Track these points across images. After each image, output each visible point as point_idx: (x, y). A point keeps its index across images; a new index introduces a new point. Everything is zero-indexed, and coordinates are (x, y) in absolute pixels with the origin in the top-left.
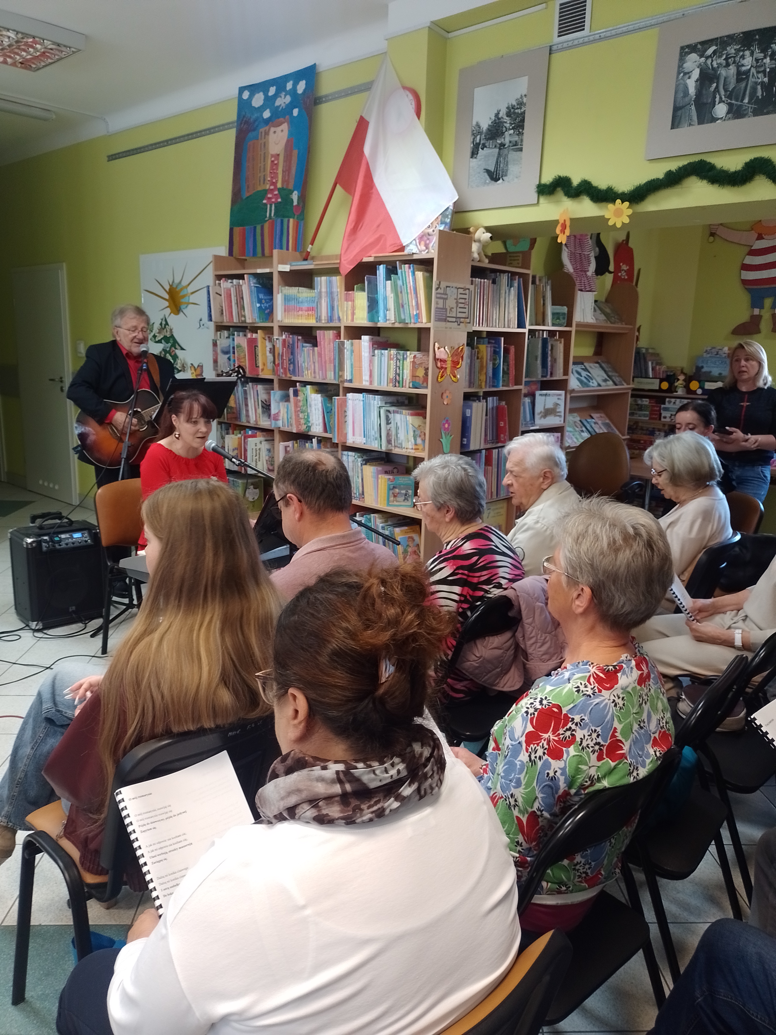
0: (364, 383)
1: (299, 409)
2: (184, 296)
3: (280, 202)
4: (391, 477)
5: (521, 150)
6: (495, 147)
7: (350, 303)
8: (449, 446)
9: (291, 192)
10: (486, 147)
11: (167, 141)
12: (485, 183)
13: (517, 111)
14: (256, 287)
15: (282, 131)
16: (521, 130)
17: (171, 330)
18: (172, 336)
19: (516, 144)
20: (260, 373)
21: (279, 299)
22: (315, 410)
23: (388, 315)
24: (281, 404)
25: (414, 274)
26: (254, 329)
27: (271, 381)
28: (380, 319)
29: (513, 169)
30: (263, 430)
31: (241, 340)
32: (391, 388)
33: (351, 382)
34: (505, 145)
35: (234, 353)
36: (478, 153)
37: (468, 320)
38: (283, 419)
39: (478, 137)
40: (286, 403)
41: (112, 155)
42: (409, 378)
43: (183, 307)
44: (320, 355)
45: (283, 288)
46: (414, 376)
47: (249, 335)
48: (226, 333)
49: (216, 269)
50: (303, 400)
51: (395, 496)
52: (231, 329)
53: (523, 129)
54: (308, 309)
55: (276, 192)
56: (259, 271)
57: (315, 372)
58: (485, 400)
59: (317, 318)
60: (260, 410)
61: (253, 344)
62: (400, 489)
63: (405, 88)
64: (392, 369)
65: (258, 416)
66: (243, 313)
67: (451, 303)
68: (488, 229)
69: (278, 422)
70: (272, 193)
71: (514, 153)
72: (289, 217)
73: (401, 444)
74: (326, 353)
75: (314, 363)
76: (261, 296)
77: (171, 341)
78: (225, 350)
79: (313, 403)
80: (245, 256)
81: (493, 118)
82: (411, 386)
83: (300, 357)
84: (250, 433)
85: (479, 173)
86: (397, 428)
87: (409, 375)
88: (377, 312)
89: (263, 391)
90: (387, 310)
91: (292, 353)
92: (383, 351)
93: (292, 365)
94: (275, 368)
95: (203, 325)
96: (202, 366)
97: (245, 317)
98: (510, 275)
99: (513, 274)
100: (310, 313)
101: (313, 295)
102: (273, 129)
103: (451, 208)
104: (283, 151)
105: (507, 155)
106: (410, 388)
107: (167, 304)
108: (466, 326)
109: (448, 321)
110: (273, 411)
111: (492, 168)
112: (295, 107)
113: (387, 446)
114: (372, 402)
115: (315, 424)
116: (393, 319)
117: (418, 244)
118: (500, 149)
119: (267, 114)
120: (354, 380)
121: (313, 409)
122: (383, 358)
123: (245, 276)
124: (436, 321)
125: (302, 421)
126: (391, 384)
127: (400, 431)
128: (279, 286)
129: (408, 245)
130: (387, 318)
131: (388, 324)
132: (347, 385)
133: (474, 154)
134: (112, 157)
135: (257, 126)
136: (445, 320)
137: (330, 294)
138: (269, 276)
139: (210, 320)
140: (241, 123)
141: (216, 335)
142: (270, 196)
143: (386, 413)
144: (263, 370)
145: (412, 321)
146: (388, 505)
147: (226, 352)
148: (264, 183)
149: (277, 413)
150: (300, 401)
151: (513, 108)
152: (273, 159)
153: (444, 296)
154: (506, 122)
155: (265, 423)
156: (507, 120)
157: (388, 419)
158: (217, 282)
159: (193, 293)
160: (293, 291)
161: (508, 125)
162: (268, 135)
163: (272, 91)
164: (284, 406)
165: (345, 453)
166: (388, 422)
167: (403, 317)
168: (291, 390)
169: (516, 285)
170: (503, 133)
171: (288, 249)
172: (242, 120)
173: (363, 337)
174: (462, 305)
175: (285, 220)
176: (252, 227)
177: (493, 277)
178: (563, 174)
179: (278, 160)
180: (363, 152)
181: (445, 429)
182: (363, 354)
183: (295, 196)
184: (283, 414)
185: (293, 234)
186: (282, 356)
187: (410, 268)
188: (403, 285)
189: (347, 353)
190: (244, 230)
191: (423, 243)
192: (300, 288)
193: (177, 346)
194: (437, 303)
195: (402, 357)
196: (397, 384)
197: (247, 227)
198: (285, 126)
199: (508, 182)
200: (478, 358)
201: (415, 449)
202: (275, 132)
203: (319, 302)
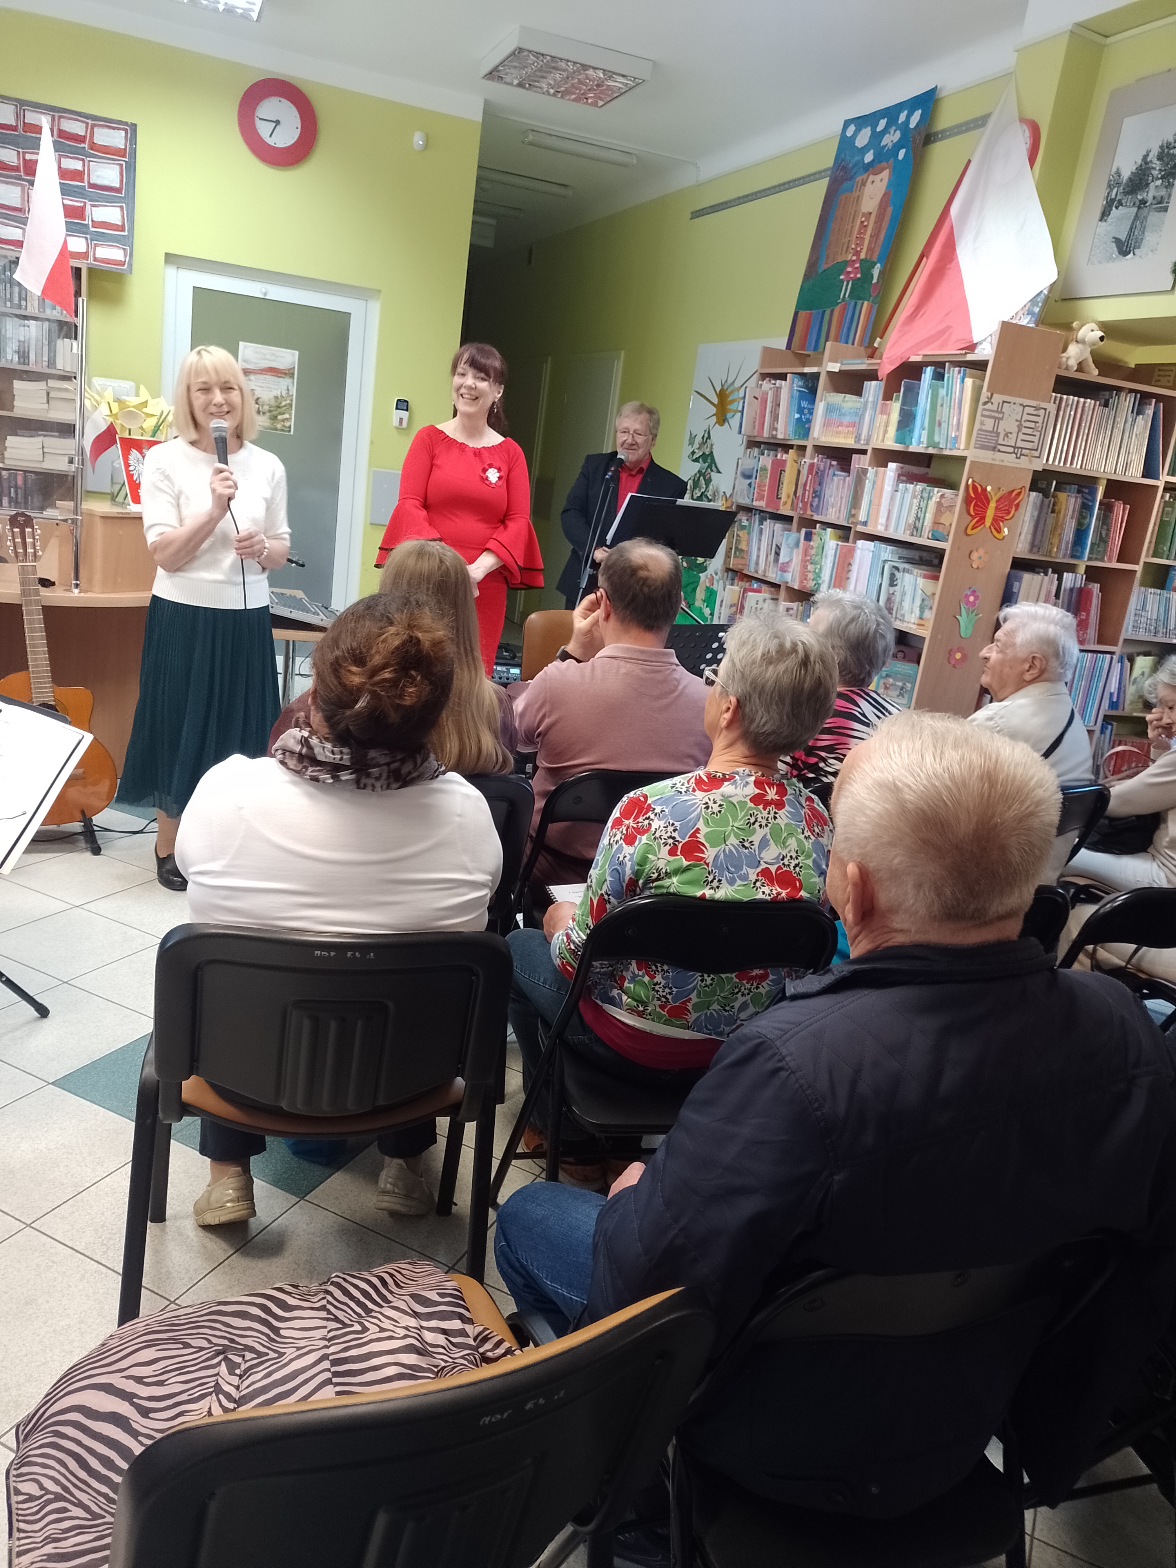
0: (879, 527)
1: (808, 558)
2: (732, 402)
7: (885, 417)
8: (971, 628)
9: (873, 265)
10: (1121, 205)
11: (756, 193)
12: (1111, 258)
13: (1172, 151)
15: (881, 180)
16: (1171, 180)
17: (711, 445)
18: (712, 455)
20: (781, 508)
21: (820, 407)
22: (828, 558)
25: (963, 381)
26: (786, 447)
27: (789, 519)
28: (911, 440)
29: (1150, 238)
30: (770, 584)
31: (766, 460)
32: (908, 538)
34: (1146, 202)
35: (756, 478)
36: (1109, 214)
37: (1037, 454)
38: (793, 571)
39: (1115, 190)
41: (696, 212)
42: (930, 525)
43: (729, 415)
46: (936, 523)
48: (755, 451)
50: (817, 548)
52: (761, 446)
55: (857, 265)
56: (807, 370)
57: (839, 511)
58: (1056, 576)
60: (772, 557)
61: (779, 468)
62: (896, 679)
63: (1022, 120)
65: (768, 564)
67: (1009, 425)
69: (786, 574)
70: (852, 266)
71: (1156, 213)
72: (864, 299)
73: (903, 615)
76: (804, 404)
77: (710, 461)
78: (747, 473)
79: (829, 552)
80: (804, 350)
81: (1139, 162)
82: (930, 536)
83: (829, 488)
85: (1105, 243)
86: (903, 594)
87: (930, 521)
88: (911, 431)
89: (779, 532)
91: (820, 484)
93: (816, 500)
94: (795, 501)
97: (776, 430)
98: (1139, 395)
99: (1145, 397)
100: (851, 429)
101: (859, 405)
102: (871, 178)
103: (1046, 292)
104: (877, 209)
105: (1146, 218)
106: (928, 538)
107: (714, 410)
108: (1030, 462)
109: (999, 451)
110: (782, 559)
111: (1123, 237)
112: (903, 148)
116: (925, 441)
118: (1139, 208)
119: (869, 157)
120: (869, 524)
123: (789, 375)
124: (975, 448)
125: (811, 576)
126: (908, 532)
127: (905, 598)
129: (981, 343)
131: (919, 449)
132: (860, 528)
133: (1105, 215)
134: (696, 214)
135: (854, 174)
136: (994, 449)
138: (816, 376)
139: (740, 432)
140: (837, 170)
142: (849, 269)
143: (892, 571)
144: (785, 503)
145: (949, 446)
147: (747, 476)
148: (847, 252)
149: (787, 563)
150: (812, 548)
151: (1167, 147)
152: (863, 219)
153: (996, 415)
154: (1154, 169)
155: (773, 576)
156: (1157, 164)
157: (892, 578)
160: (837, 398)
162: (865, 185)
163: (883, 123)
166: (892, 582)
167: (936, 439)
168: (803, 531)
169: (1150, 411)
170: (1147, 185)
171: (853, 344)
172: (839, 166)
174: (1030, 431)
175: (859, 303)
176: (821, 310)
177: (1107, 397)
179: (868, 220)
180: (951, 211)
181: (968, 603)
182: (885, 487)
183: (876, 271)
185: (864, 322)
186: (805, 485)
187: (959, 372)
188: (947, 395)
189: (868, 485)
192: (847, 396)
194: (982, 423)
196: (915, 533)
197: (814, 311)
198: (885, 174)
200: (1053, 511)
201: (918, 625)
202: (873, 182)
203: (862, 417)
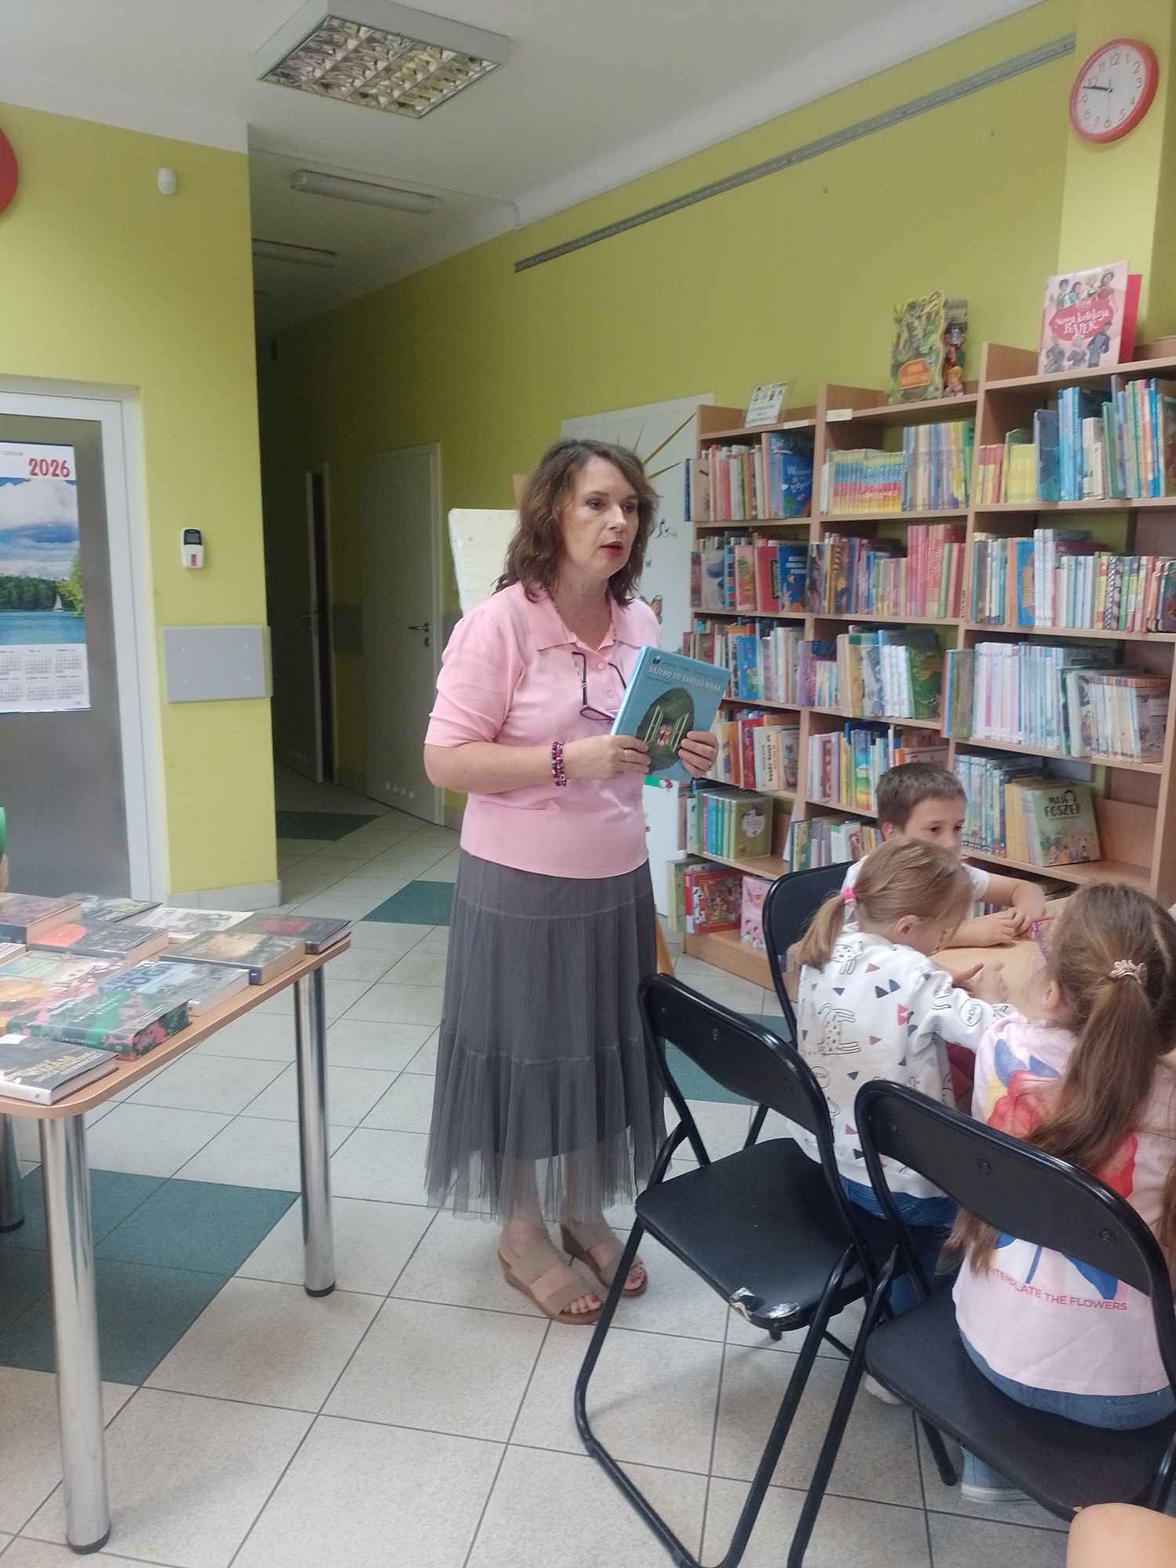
7: (992, 467)
14: (784, 454)
21: (824, 474)
22: (895, 676)
23: (1084, 485)
28: (1063, 493)
30: (779, 712)
31: (744, 551)
33: (999, 623)
35: (732, 574)
41: (523, 262)
44: (910, 571)
45: (834, 453)
47: (760, 543)
49: (703, 428)
52: (726, 532)
54: (886, 488)
59: (904, 503)
64: (1103, 594)
66: (752, 503)
76: (792, 470)
84: (752, 716)
88: (1058, 481)
90: (1084, 476)
92: (1082, 558)
96: (661, 600)
97: (755, 508)
100: (891, 494)
101: (899, 461)
113: (1081, 750)
114: (1041, 659)
115: (895, 703)
116: (1098, 490)
122: (1081, 572)
126: (1097, 624)
128: (826, 447)
130: (1084, 491)
131: (1084, 504)
134: (523, 265)
137: (937, 459)
138: (808, 434)
139: (688, 519)
141: (696, 544)
143: (1078, 683)
147: (716, 574)
158: (704, 452)
160: (854, 457)
165: (964, 758)
166: (1082, 700)
167: (1122, 487)
173: (1036, 531)
192: (869, 450)
195: (1126, 568)
201: (1139, 757)
203: (911, 473)
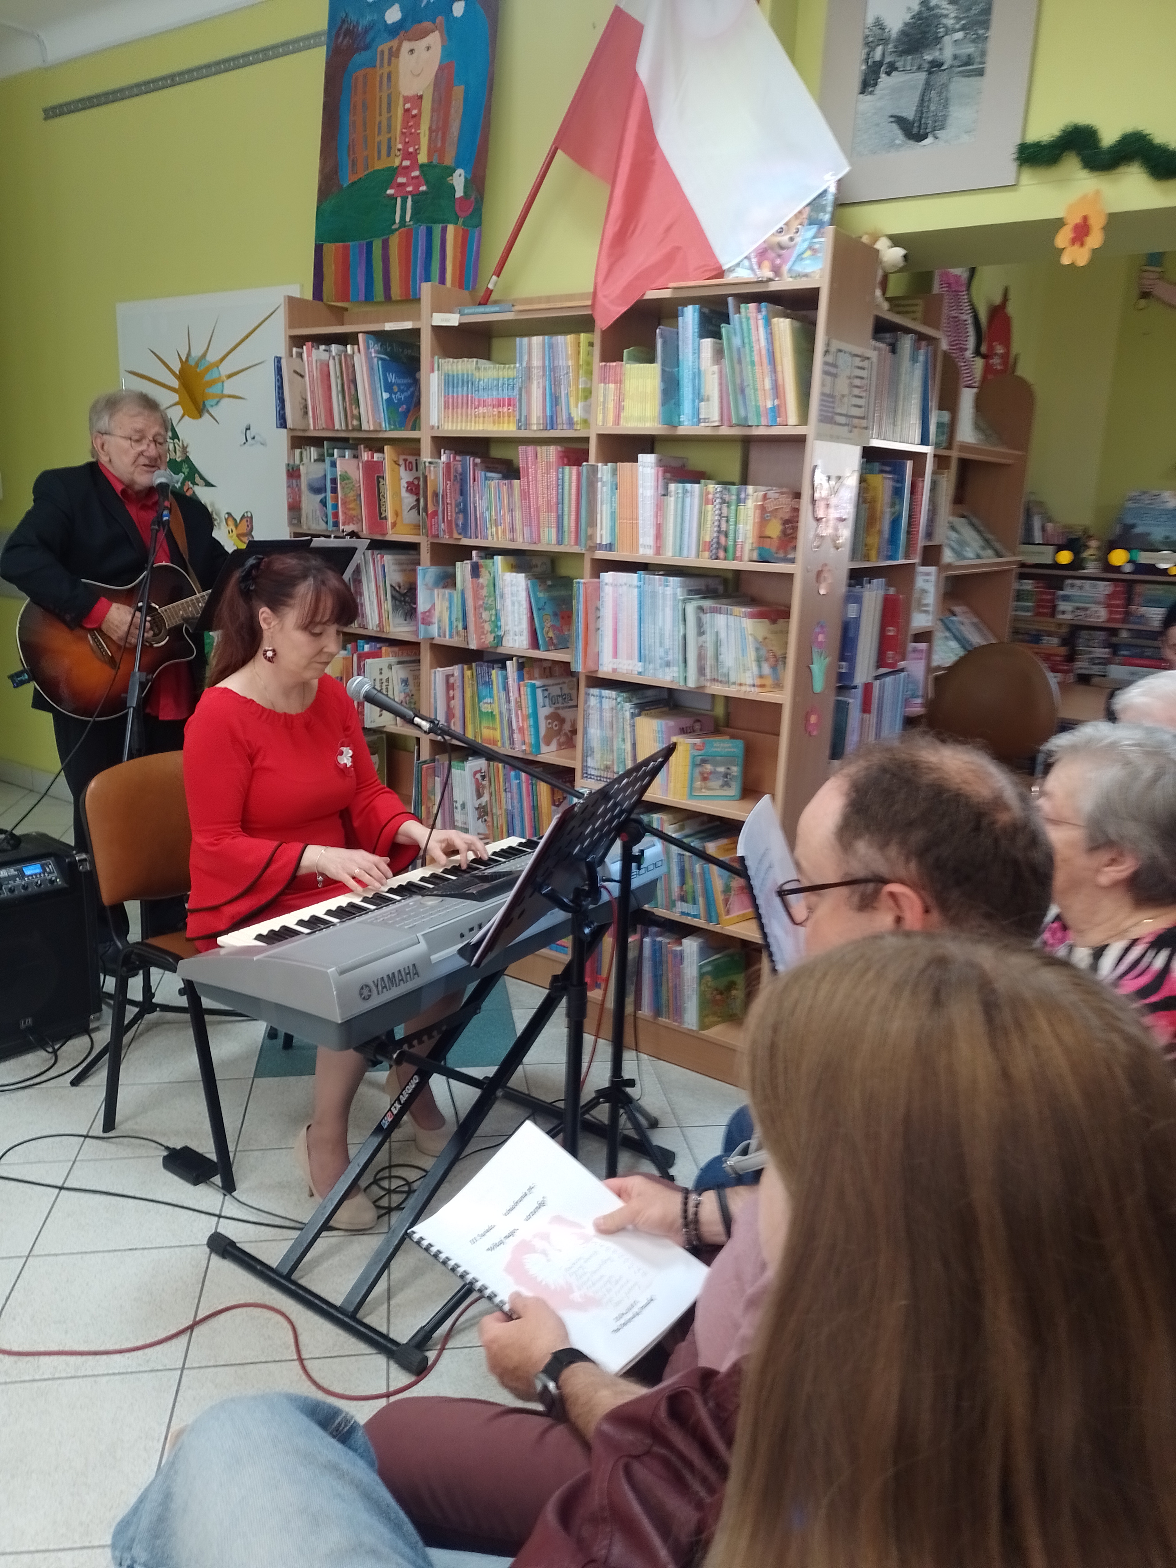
0: (641, 551)
1: (481, 602)
2: (213, 382)
3: (424, 193)
4: (698, 741)
5: (980, 73)
6: (919, 68)
7: (612, 386)
8: (821, 678)
10: (896, 69)
11: (172, 77)
12: (892, 145)
14: (382, 359)
15: (428, 48)
16: (981, 32)
17: (184, 449)
18: (187, 460)
19: (969, 61)
20: (390, 531)
21: (433, 384)
22: (513, 604)
23: (702, 411)
24: (436, 591)
25: (768, 323)
26: (378, 444)
27: (414, 547)
28: (683, 418)
29: (960, 114)
30: (393, 643)
31: (348, 465)
32: (706, 562)
33: (610, 550)
34: (942, 64)
35: (334, 490)
36: (876, 84)
37: (864, 423)
38: (439, 621)
40: (447, 591)
41: (54, 108)
42: (750, 541)
43: (208, 403)
44: (525, 495)
45: (442, 361)
46: (761, 536)
47: (365, 456)
48: (313, 452)
49: (292, 324)
50: (488, 586)
51: (705, 779)
52: (326, 443)
53: (987, 28)
54: (500, 404)
55: (416, 173)
56: (389, 326)
57: (512, 530)
59: (520, 421)
60: (390, 606)
61: (374, 473)
62: (716, 764)
64: (709, 522)
65: (384, 615)
66: (355, 412)
67: (842, 384)
68: (896, 240)
69: (430, 628)
70: (405, 175)
71: (964, 80)
72: (445, 221)
73: (728, 675)
74: (540, 491)
75: (511, 510)
76: (391, 378)
77: (185, 469)
78: (317, 485)
79: (507, 591)
80: (348, 301)
81: (916, 8)
82: (755, 557)
83: (481, 498)
84: (367, 648)
85: (877, 125)
86: (717, 644)
87: (750, 535)
88: (678, 404)
89: (393, 567)
90: (702, 400)
91: (463, 492)
92: (688, 486)
93: (461, 516)
94: (428, 521)
95: (254, 438)
96: (252, 517)
98: (915, 337)
99: (920, 337)
101: (511, 375)
102: (406, 46)
104: (431, 90)
105: (945, 86)
106: (753, 560)
107: (175, 397)
108: (860, 435)
109: (837, 423)
110: (422, 605)
111: (909, 113)
112: (458, 1)
113: (698, 680)
114: (660, 589)
115: (511, 633)
116: (715, 417)
117: (755, 267)
118: (930, 73)
119: (393, 15)
120: (618, 546)
121: (508, 602)
122: (688, 500)
123: (360, 336)
124: (818, 421)
125: (487, 627)
127: (723, 649)
128: (433, 357)
129: (731, 270)
130: (702, 416)
131: (702, 430)
132: (601, 555)
133: (868, 84)
134: (53, 112)
135: (373, 40)
136: (831, 421)
137: (552, 373)
140: (337, 35)
141: (291, 455)
142: (401, 180)
143: (697, 613)
144: (395, 525)
145: (765, 421)
146: (691, 796)
147: (317, 490)
148: (389, 155)
149: (429, 611)
150: (482, 587)
152: (408, 106)
153: (833, 370)
154: (946, 16)
155: (399, 629)
156: (949, 9)
157: (700, 624)
158: (294, 350)
159: (230, 376)
161: (952, 21)
162: (397, 56)
164: (444, 595)
165: (595, 691)
166: (700, 630)
167: (740, 414)
168: (466, 566)
169: (921, 358)
170: (938, 40)
171: (445, 284)
172: (340, 28)
173: (640, 456)
174: (858, 392)
175: (437, 229)
176: (364, 242)
177: (893, 340)
178: (1083, 119)
179: (419, 107)
180: (635, 74)
181: (818, 645)
182: (640, 491)
183: (458, 181)
184: (441, 612)
185: (455, 257)
186: (443, 496)
187: (759, 311)
188: (745, 346)
189: (602, 491)
190: (346, 249)
191: (766, 264)
192: (480, 361)
193: (197, 479)
194: (823, 385)
195: (734, 497)
197: (351, 243)
198: (434, 39)
199: (946, 141)
200: (864, 501)
201: (763, 686)
202: (412, 51)
203: (525, 388)
